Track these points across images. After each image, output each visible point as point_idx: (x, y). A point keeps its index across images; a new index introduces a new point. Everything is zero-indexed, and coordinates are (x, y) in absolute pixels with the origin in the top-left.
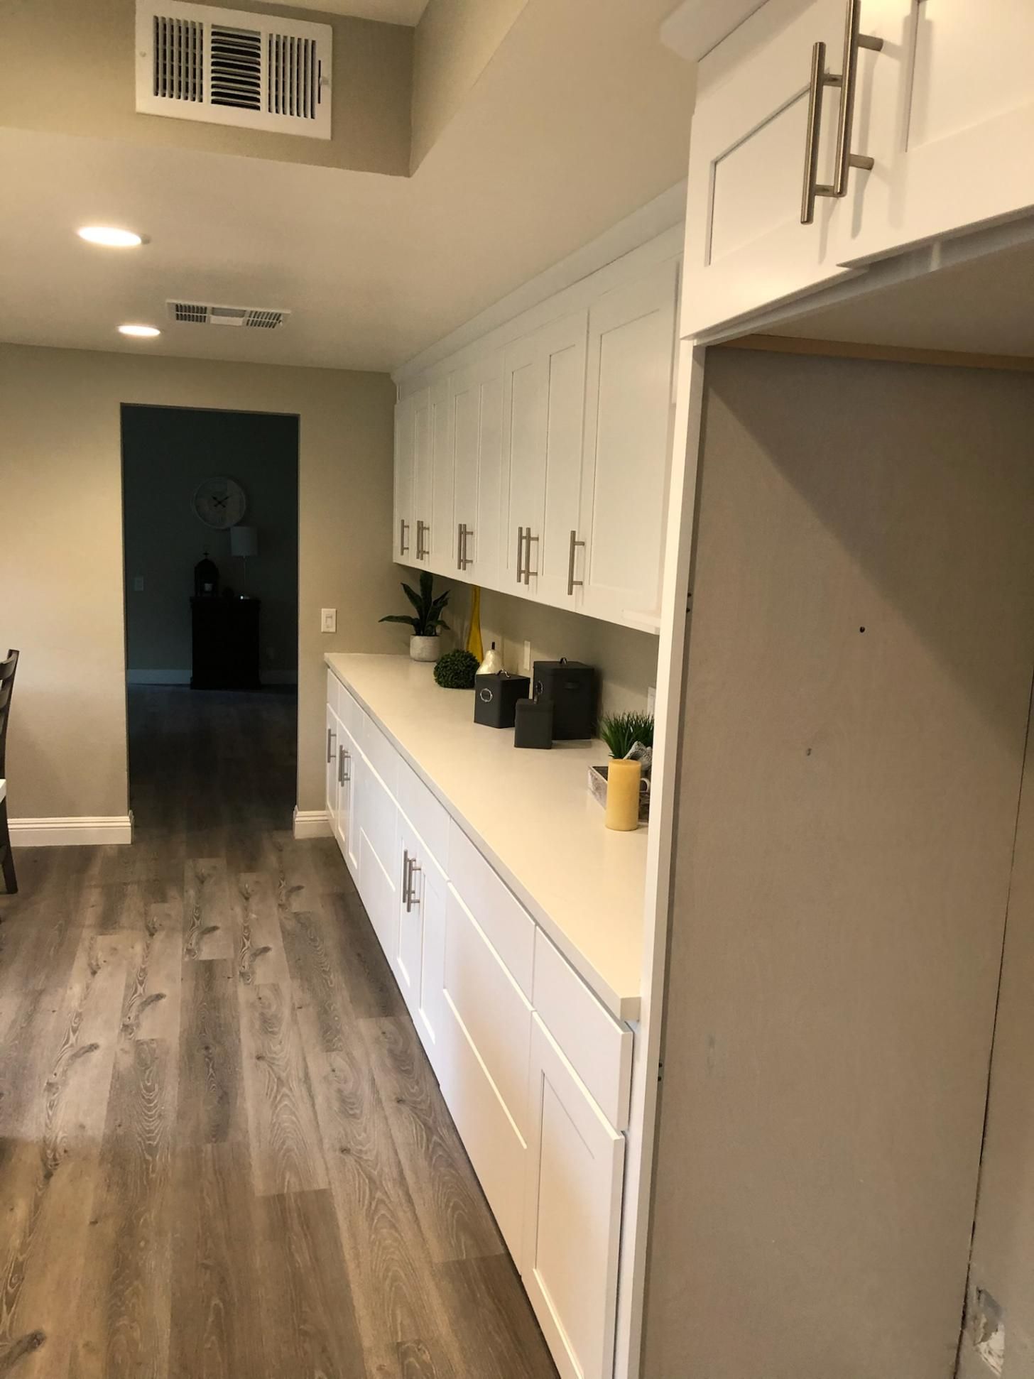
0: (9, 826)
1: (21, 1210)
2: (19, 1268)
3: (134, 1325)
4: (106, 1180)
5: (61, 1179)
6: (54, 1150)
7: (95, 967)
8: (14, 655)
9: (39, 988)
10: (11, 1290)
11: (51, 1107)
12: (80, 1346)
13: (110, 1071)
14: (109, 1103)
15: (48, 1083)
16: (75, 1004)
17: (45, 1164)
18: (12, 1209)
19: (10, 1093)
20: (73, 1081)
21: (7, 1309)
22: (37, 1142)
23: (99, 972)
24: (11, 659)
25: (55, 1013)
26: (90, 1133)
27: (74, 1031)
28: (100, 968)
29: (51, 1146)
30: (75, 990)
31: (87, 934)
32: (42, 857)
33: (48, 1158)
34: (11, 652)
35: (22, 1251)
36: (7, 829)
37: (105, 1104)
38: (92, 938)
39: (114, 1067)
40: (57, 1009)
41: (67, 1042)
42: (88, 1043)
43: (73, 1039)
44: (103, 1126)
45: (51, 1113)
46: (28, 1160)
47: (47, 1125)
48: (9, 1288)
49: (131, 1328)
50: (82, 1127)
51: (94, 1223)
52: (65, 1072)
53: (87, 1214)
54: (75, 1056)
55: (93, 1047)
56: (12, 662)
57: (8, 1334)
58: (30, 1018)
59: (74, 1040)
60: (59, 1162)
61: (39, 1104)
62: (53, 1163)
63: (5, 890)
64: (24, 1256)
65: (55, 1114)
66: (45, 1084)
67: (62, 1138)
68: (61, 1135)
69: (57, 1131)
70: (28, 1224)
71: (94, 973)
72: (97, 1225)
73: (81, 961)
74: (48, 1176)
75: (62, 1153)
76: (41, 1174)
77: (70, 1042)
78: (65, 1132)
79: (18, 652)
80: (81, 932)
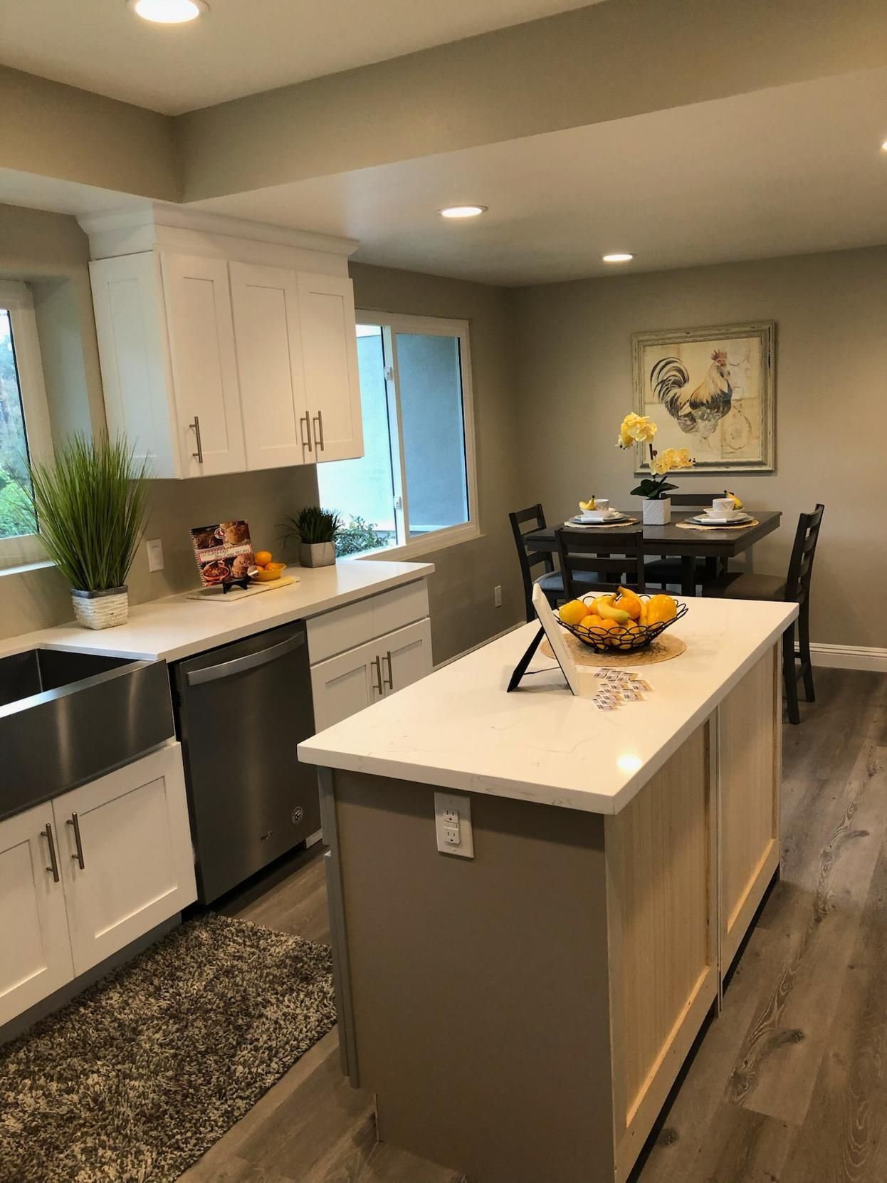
0: (811, 649)
1: (796, 938)
2: (789, 979)
3: (878, 1055)
4: (864, 939)
5: (826, 927)
6: (825, 903)
7: (872, 771)
8: (820, 509)
9: (824, 778)
10: (783, 994)
11: (825, 870)
12: (831, 1054)
13: (876, 855)
14: (872, 881)
15: (824, 851)
16: (853, 796)
17: (816, 911)
18: (788, 936)
19: (794, 852)
20: (844, 855)
21: (778, 1006)
22: (812, 893)
23: (876, 775)
24: (818, 511)
25: (835, 800)
26: (854, 898)
27: (849, 817)
28: (875, 773)
29: (822, 899)
30: (853, 786)
31: (868, 743)
32: (837, 677)
33: (819, 908)
34: (818, 506)
35: (794, 967)
36: (809, 651)
37: (869, 880)
38: (872, 747)
39: (880, 854)
40: (836, 797)
41: (841, 825)
42: (861, 829)
43: (847, 823)
44: (866, 896)
45: (824, 875)
46: (803, 904)
47: (820, 883)
48: (781, 991)
49: (874, 1057)
50: (848, 892)
51: (852, 967)
52: (838, 847)
53: (847, 958)
54: (848, 837)
55: (864, 833)
56: (817, 514)
57: (776, 1024)
58: (814, 799)
59: (849, 823)
60: (828, 913)
61: (815, 866)
62: (823, 912)
63: (805, 699)
64: (795, 972)
65: (827, 877)
66: (822, 852)
67: (831, 897)
68: (831, 893)
69: (828, 890)
70: (799, 951)
71: (871, 775)
72: (853, 970)
73: (860, 764)
74: (818, 920)
75: (830, 907)
76: (813, 918)
77: (845, 825)
78: (834, 892)
79: (823, 506)
80: (863, 741)
